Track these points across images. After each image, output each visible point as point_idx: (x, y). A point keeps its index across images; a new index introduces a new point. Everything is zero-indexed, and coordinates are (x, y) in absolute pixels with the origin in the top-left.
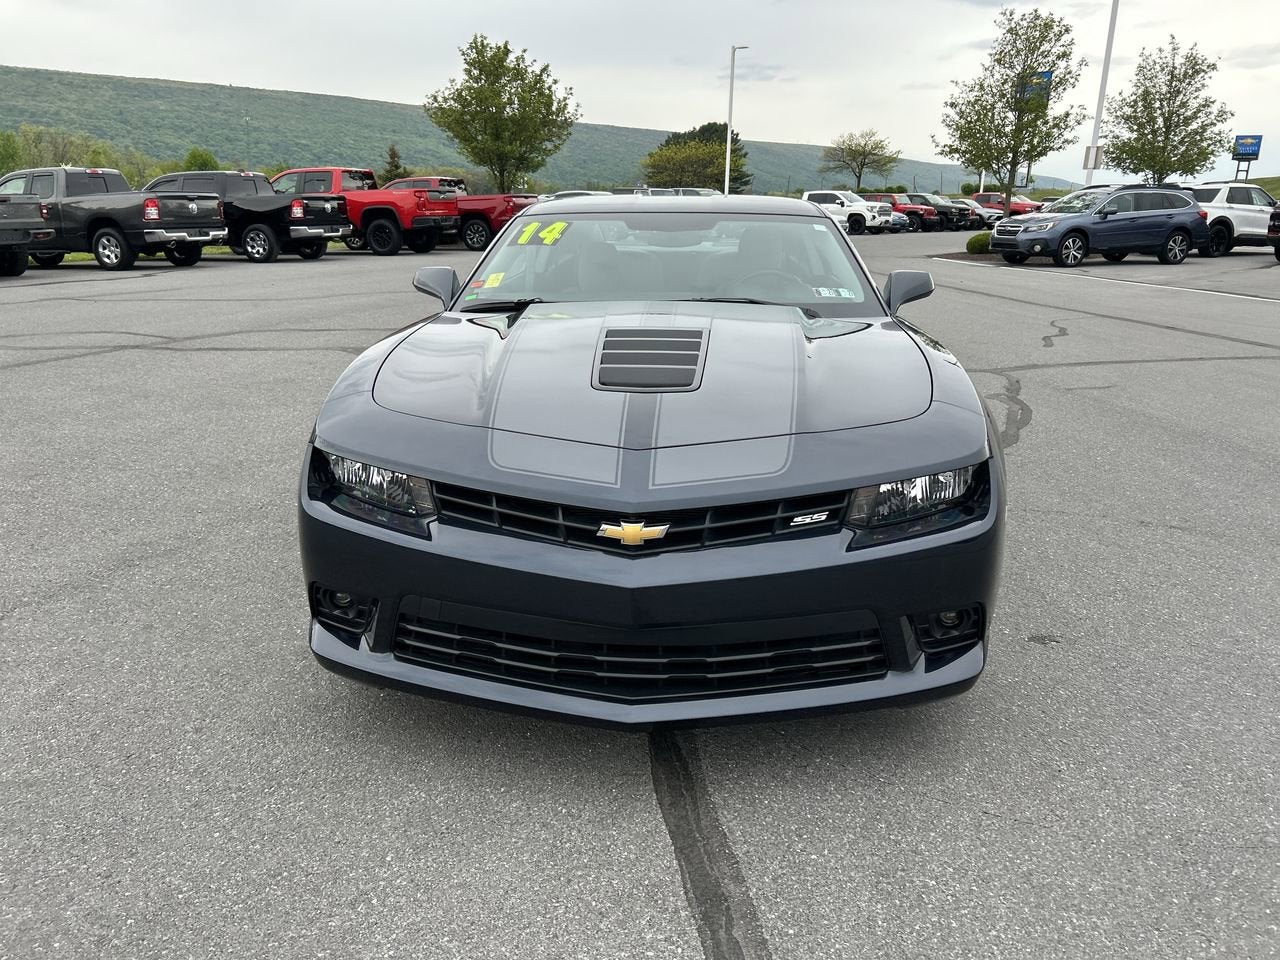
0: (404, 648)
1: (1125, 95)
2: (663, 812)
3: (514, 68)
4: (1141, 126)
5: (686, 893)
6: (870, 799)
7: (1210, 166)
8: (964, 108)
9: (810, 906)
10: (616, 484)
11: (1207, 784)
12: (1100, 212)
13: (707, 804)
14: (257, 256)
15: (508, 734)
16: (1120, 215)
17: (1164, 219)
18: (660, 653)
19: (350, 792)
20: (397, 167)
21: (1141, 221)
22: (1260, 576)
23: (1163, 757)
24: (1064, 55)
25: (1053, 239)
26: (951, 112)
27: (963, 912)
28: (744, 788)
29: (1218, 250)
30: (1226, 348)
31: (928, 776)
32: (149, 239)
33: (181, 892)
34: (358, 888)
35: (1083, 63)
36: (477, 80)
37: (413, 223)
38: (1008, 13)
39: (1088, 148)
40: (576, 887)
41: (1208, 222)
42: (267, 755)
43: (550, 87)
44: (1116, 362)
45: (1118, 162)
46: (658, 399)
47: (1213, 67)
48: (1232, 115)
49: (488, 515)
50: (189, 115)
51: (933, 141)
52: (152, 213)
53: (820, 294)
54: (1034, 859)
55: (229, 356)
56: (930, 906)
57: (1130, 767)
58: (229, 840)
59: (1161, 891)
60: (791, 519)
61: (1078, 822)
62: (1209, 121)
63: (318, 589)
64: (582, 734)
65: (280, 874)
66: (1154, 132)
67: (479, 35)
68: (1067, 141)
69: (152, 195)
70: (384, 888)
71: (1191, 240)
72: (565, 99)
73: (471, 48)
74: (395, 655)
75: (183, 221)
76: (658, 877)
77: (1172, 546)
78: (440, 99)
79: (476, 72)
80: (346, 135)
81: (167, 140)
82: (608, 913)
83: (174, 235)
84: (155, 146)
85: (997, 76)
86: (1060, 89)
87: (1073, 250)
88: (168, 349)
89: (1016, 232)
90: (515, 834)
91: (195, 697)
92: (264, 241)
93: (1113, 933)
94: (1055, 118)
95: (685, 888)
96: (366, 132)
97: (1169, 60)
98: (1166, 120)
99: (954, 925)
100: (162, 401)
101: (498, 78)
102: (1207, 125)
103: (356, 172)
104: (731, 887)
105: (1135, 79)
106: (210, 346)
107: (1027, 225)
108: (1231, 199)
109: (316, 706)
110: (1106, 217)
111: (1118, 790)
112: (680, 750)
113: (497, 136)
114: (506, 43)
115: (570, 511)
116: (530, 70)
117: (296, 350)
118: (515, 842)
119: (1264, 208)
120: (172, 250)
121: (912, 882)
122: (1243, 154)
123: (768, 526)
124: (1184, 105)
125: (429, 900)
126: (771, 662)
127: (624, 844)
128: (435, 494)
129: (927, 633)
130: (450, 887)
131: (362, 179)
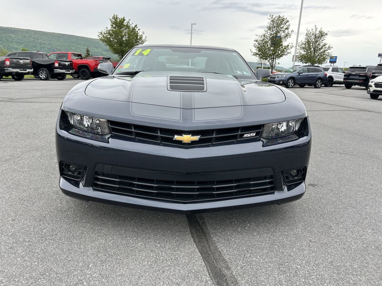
0: (97, 185)
1: (303, 42)
2: (196, 244)
3: (126, 25)
4: (307, 50)
5: (209, 274)
6: (270, 237)
7: (326, 62)
8: (260, 42)
9: (256, 277)
10: (180, 120)
11: (380, 229)
12: (298, 73)
13: (212, 241)
14: (43, 78)
15: (135, 218)
16: (304, 74)
17: (316, 75)
18: (196, 184)
19: (75, 241)
20: (89, 55)
21: (309, 76)
22: (372, 166)
23: (362, 221)
24: (287, 29)
25: (286, 80)
26: (256, 43)
27: (313, 277)
28: (224, 235)
29: (329, 85)
30: (339, 108)
31: (288, 229)
32: (6, 71)
33: (2, 283)
34: (78, 279)
35: (292, 31)
36: (115, 28)
37: (94, 70)
38: (271, 16)
39: (293, 56)
40: (167, 274)
41: (327, 76)
42: (41, 229)
43: (137, 31)
44: (310, 111)
45: (301, 60)
46: (193, 94)
47: (326, 34)
48: (332, 48)
49: (130, 133)
50: (22, 39)
51: (251, 51)
52: (8, 63)
53: (237, 73)
54: (332, 257)
55: (32, 104)
56: (300, 275)
57: (353, 225)
58: (24, 261)
59: (378, 266)
60: (243, 135)
61: (343, 243)
62: (326, 49)
63: (63, 164)
64: (162, 218)
65: (45, 274)
66: (311, 52)
67: (115, 15)
68: (288, 53)
69: (8, 57)
70: (89, 278)
71: (323, 81)
72: (142, 35)
73: (113, 18)
74: (93, 188)
75: (18, 66)
76: (197, 269)
77: (342, 158)
78: (103, 33)
79: (114, 26)
80: (72, 47)
81: (14, 46)
82: (180, 284)
83: (15, 70)
84: (11, 48)
85: (269, 33)
86: (286, 38)
87: (291, 83)
88: (11, 102)
89: (275, 78)
90: (141, 255)
91: (13, 208)
92: (45, 73)
93: (367, 282)
94: (285, 46)
95: (209, 272)
96: (79, 46)
97: (315, 32)
98: (314, 49)
99: (311, 282)
100: (7, 116)
101: (121, 28)
102: (325, 50)
103: (76, 54)
104: (226, 272)
105: (305, 37)
106: (26, 101)
107: (278, 76)
108: (333, 71)
109: (61, 210)
110: (300, 74)
111: (352, 232)
112: (199, 223)
113: (121, 45)
114: (124, 17)
115: (163, 130)
116: (131, 26)
117: (55, 103)
118: (141, 258)
119: (342, 73)
120: (14, 75)
121: (292, 267)
122: (332, 61)
123: (235, 137)
124: (319, 45)
125: (108, 282)
126: (236, 187)
127: (183, 257)
128: (110, 126)
129: (287, 178)
130: (116, 276)
131: (78, 56)
